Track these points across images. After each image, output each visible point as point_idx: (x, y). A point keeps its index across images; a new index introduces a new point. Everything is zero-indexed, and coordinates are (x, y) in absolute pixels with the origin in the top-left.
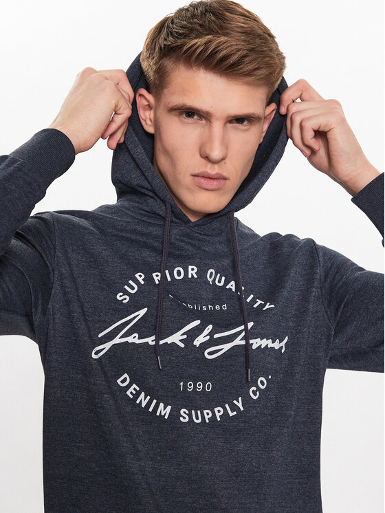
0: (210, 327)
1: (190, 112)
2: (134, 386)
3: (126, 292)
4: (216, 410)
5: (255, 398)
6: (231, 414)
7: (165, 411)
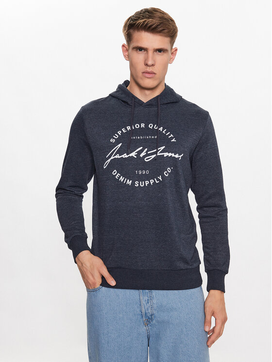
0: (146, 149)
1: (140, 49)
2: (118, 174)
3: (114, 138)
4: (151, 181)
5: (167, 176)
6: (157, 182)
7: (129, 182)
